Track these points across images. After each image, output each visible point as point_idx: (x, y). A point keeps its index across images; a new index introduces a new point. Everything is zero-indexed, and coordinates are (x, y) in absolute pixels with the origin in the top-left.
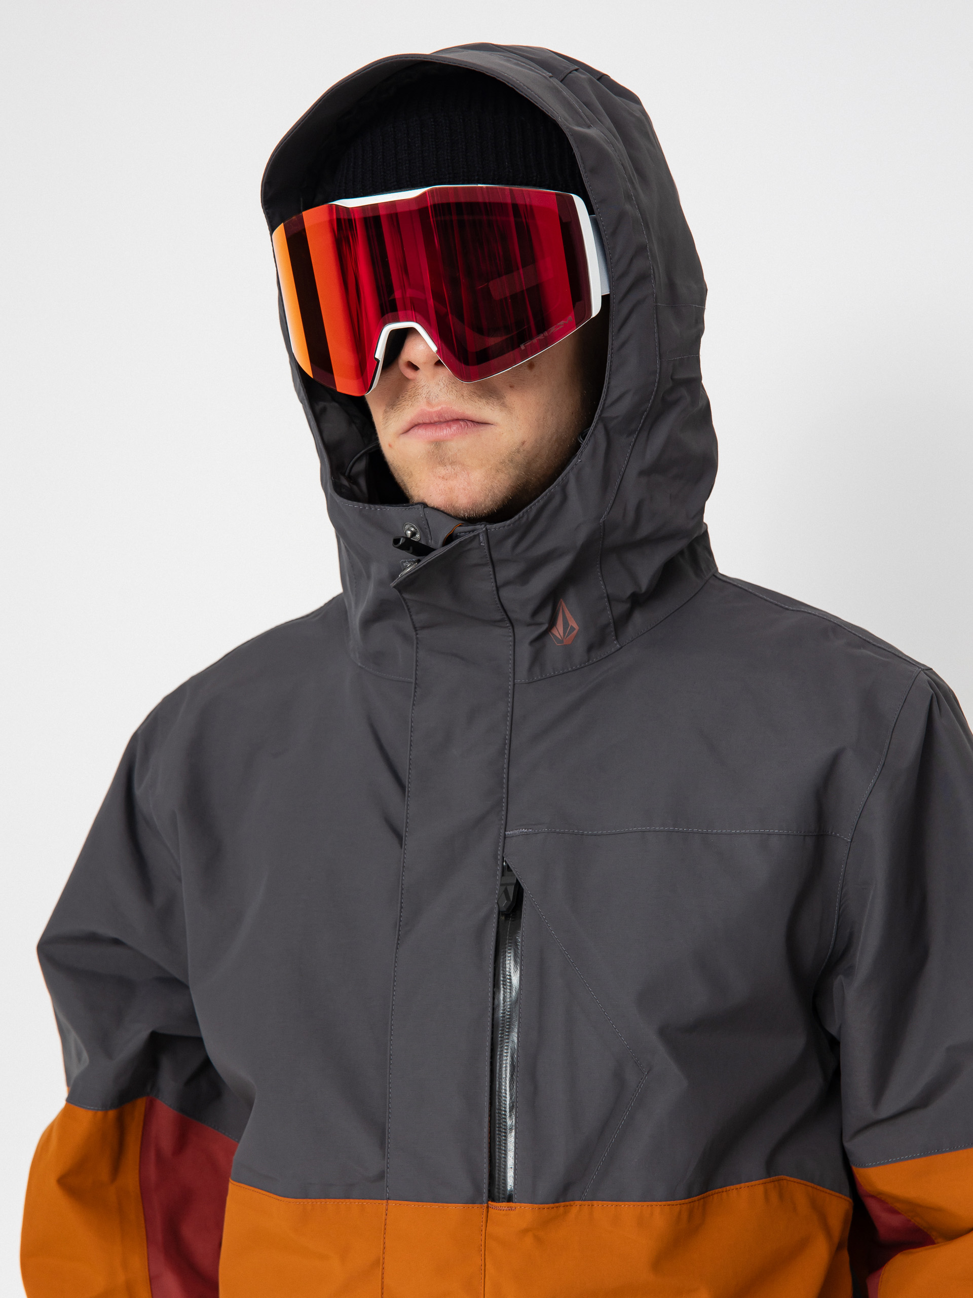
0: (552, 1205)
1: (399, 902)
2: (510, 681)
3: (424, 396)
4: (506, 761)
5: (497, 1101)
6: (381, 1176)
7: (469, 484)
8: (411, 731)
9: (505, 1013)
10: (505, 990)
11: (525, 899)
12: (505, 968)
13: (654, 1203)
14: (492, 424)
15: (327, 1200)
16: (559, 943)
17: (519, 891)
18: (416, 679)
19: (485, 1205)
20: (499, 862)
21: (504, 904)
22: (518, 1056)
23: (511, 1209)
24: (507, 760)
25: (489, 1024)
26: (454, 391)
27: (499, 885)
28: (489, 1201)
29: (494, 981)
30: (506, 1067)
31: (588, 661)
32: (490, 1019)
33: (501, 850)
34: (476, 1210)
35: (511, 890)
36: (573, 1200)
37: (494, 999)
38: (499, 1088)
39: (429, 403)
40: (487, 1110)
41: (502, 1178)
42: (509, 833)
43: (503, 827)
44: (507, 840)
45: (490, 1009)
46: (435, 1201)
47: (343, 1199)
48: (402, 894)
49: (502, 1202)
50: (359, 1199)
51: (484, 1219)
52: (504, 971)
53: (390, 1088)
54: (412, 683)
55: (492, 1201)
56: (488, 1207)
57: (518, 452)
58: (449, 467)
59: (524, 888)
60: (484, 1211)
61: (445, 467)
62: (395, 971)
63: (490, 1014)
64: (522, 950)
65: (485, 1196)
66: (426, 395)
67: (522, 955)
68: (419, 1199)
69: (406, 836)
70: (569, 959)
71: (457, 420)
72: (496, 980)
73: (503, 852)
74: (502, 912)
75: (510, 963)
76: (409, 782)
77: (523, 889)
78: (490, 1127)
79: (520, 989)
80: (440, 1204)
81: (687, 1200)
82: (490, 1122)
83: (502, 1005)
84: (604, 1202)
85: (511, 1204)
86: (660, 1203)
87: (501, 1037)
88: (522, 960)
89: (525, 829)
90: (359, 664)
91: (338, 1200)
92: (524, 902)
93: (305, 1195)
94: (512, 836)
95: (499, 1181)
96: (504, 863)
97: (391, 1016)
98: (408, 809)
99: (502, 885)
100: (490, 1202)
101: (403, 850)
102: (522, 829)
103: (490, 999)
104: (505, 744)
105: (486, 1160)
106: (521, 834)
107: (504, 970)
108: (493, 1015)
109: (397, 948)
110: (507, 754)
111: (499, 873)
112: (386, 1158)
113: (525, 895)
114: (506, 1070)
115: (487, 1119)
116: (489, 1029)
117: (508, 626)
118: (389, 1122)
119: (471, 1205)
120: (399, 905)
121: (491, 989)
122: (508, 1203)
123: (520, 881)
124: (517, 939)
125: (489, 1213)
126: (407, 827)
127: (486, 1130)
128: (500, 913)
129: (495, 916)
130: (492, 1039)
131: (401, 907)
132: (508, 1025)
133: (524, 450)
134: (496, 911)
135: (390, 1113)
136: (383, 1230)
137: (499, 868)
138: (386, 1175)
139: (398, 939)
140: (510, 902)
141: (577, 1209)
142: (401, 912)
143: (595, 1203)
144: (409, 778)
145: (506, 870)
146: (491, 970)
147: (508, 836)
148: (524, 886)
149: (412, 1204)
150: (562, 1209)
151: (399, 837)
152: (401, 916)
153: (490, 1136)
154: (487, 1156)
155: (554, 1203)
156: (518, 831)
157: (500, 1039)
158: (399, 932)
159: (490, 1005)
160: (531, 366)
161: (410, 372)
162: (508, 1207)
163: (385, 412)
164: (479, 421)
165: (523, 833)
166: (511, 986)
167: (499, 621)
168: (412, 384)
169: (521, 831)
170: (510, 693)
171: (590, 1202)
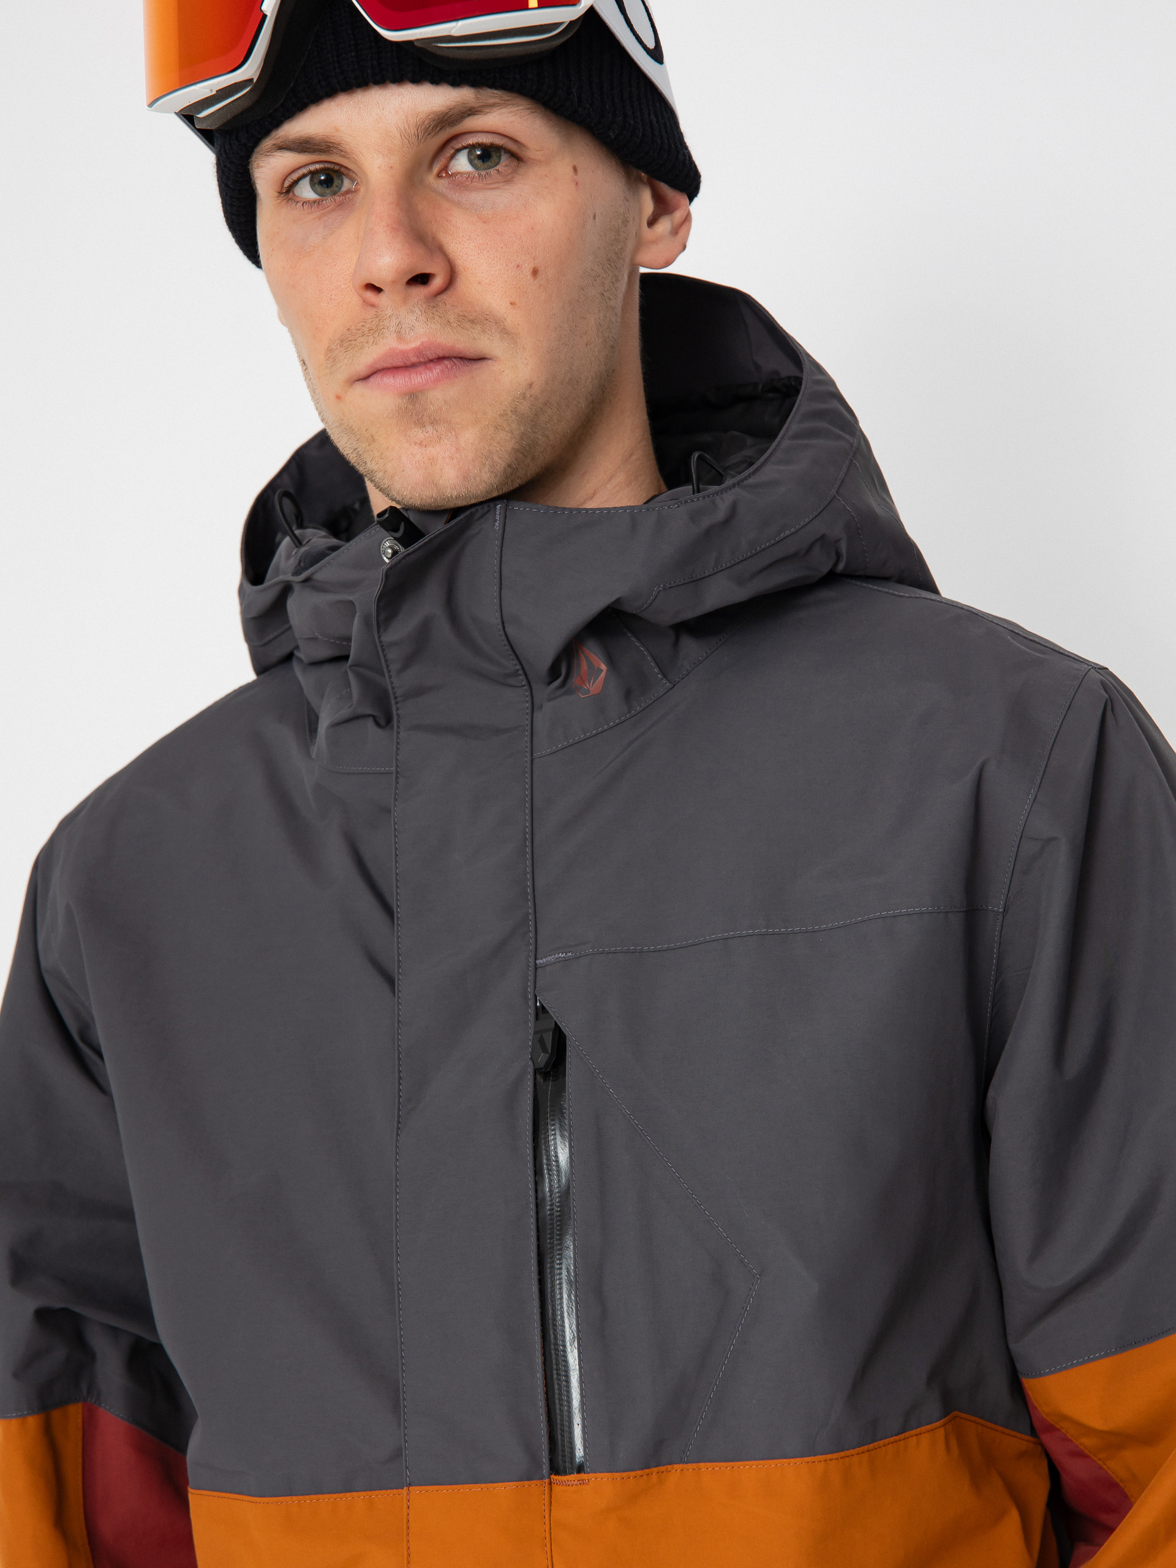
0: (640, 1472)
1: (396, 1071)
2: (527, 755)
3: (392, 329)
4: (529, 863)
5: (551, 1332)
6: (397, 1454)
7: (458, 450)
8: (396, 836)
9: (553, 1209)
10: (551, 1178)
11: (568, 1049)
12: (549, 1146)
13: (785, 1460)
14: (490, 359)
15: (321, 1496)
16: (621, 1104)
17: (560, 1039)
18: (397, 766)
19: (547, 1481)
20: (531, 1003)
21: (542, 1058)
22: (575, 1267)
23: (582, 1482)
24: (531, 861)
25: (533, 1227)
26: (437, 318)
27: (532, 1033)
28: (551, 1474)
29: (535, 1166)
30: (560, 1284)
31: (629, 712)
32: (533, 1220)
33: (532, 987)
34: (535, 1488)
35: (549, 1038)
36: (670, 1464)
37: (536, 1191)
38: (553, 1314)
39: (400, 337)
40: (538, 1346)
41: (566, 1439)
42: (542, 961)
43: (532, 954)
44: (539, 971)
45: (532, 1206)
46: (476, 1481)
47: (341, 1493)
48: (399, 1059)
49: (570, 1474)
50: (365, 1491)
51: (547, 1502)
52: (548, 1151)
53: (401, 1329)
54: (392, 773)
55: (555, 1475)
56: (550, 1483)
57: (524, 398)
58: (429, 428)
59: (566, 1033)
60: (546, 1489)
61: (424, 429)
62: (397, 1166)
63: (533, 1213)
64: (570, 1120)
65: (546, 1469)
66: (395, 328)
67: (570, 1126)
68: (453, 1480)
69: (399, 980)
70: (637, 1125)
71: (440, 359)
72: (537, 1165)
73: (535, 988)
74: (538, 1069)
75: (555, 1139)
76: (398, 906)
77: (565, 1036)
78: (545, 1370)
79: (572, 1173)
80: (483, 1485)
82: (545, 1363)
83: (548, 1199)
85: (583, 1476)
87: (550, 1243)
88: (570, 1133)
89: (562, 953)
91: (335, 1496)
92: (568, 1053)
93: (289, 1490)
94: (545, 966)
95: (563, 1446)
96: (538, 1004)
97: (396, 1229)
98: (399, 943)
99: (535, 1033)
100: (553, 1476)
101: (396, 999)
102: (558, 954)
103: (532, 1193)
104: (526, 839)
105: (543, 1418)
106: (557, 960)
107: (548, 1149)
108: (537, 1213)
109: (398, 1135)
110: (530, 853)
111: (532, 1018)
112: (402, 1427)
113: (568, 1043)
114: (561, 1288)
115: (539, 1360)
116: (533, 1233)
118: (403, 1377)
119: (526, 1482)
120: (397, 1075)
121: (531, 1179)
122: (579, 1475)
123: (560, 1026)
124: (562, 1105)
125: (553, 1492)
126: (399, 967)
127: (539, 1375)
128: (536, 1071)
129: (530, 1076)
130: (539, 1247)
131: (400, 1078)
132: (558, 1226)
133: (531, 396)
134: (531, 1070)
135: (403, 1364)
136: (405, 1530)
137: (532, 1011)
138: (404, 1453)
139: (399, 1122)
140: (547, 1055)
141: (677, 1476)
142: (400, 1084)
143: (702, 1465)
144: (398, 900)
145: (541, 1012)
146: (529, 1151)
147: (540, 965)
148: (566, 1031)
149: (444, 1489)
150: (654, 1477)
151: (390, 981)
152: (400, 1090)
153: (546, 1383)
154: (544, 1411)
155: (642, 1470)
156: (552, 957)
157: (549, 1246)
158: (398, 1113)
159: (532, 1200)
160: (535, 272)
161: (370, 295)
162: (578, 1481)
163: (329, 350)
164: (471, 355)
165: (561, 959)
166: (559, 1171)
167: (509, 675)
168: (372, 311)
169: (557, 956)
170: (528, 770)
171: (695, 1465)
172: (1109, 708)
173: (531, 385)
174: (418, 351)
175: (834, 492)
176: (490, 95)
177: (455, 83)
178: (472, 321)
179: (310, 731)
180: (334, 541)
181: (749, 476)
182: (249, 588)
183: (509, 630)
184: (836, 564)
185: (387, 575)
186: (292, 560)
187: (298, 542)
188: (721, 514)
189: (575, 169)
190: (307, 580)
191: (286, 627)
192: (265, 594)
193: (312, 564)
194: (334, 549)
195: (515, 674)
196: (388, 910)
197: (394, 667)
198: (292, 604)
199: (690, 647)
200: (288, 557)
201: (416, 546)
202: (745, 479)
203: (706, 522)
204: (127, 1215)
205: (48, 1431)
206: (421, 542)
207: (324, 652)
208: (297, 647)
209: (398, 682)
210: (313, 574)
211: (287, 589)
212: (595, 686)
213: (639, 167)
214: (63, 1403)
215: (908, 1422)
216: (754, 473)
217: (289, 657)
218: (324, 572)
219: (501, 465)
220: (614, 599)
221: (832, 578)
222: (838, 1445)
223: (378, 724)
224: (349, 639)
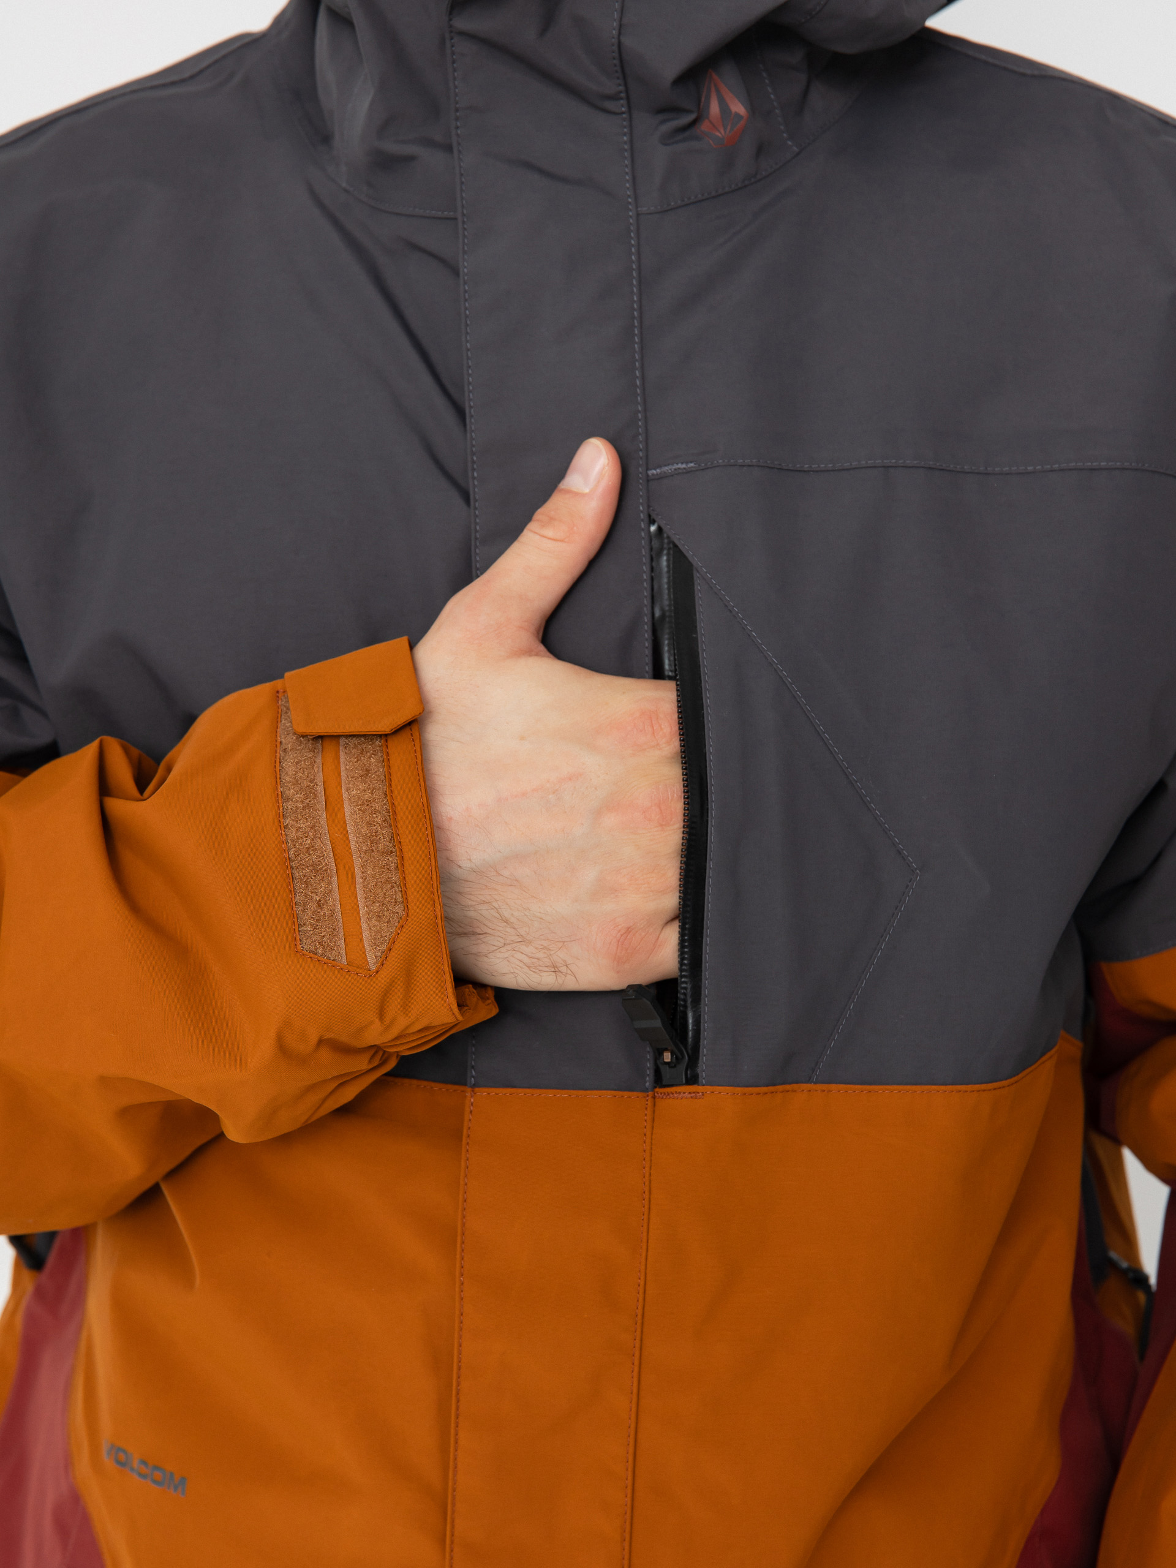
0: (765, 1089)
2: (631, 210)
11: (696, 580)
13: (934, 1087)
16: (766, 651)
18: (462, 211)
19: (651, 1091)
20: (643, 525)
23: (694, 1095)
28: (655, 1087)
36: (796, 1083)
42: (654, 472)
44: (653, 483)
49: (680, 1084)
51: (649, 1118)
54: (455, 219)
55: (662, 1084)
56: (654, 1097)
59: (693, 563)
60: (649, 1102)
64: (704, 667)
65: (649, 1081)
73: (647, 503)
77: (691, 565)
81: (990, 1084)
84: (849, 1086)
85: (696, 1087)
86: (943, 1087)
89: (682, 461)
90: (344, 185)
92: (697, 588)
94: (660, 478)
96: (653, 526)
100: (659, 1086)
102: (677, 464)
104: (633, 318)
106: (676, 472)
111: (645, 546)
113: (697, 574)
117: (623, 113)
119: (625, 1091)
122: (691, 1086)
125: (657, 1106)
141: (804, 1096)
143: (833, 1087)
147: (654, 476)
148: (695, 560)
149: (521, 1092)
150: (778, 1097)
155: (767, 1086)
156: (670, 467)
162: (690, 1093)
165: (680, 471)
169: (676, 466)
171: (825, 1087)
195: (614, 97)
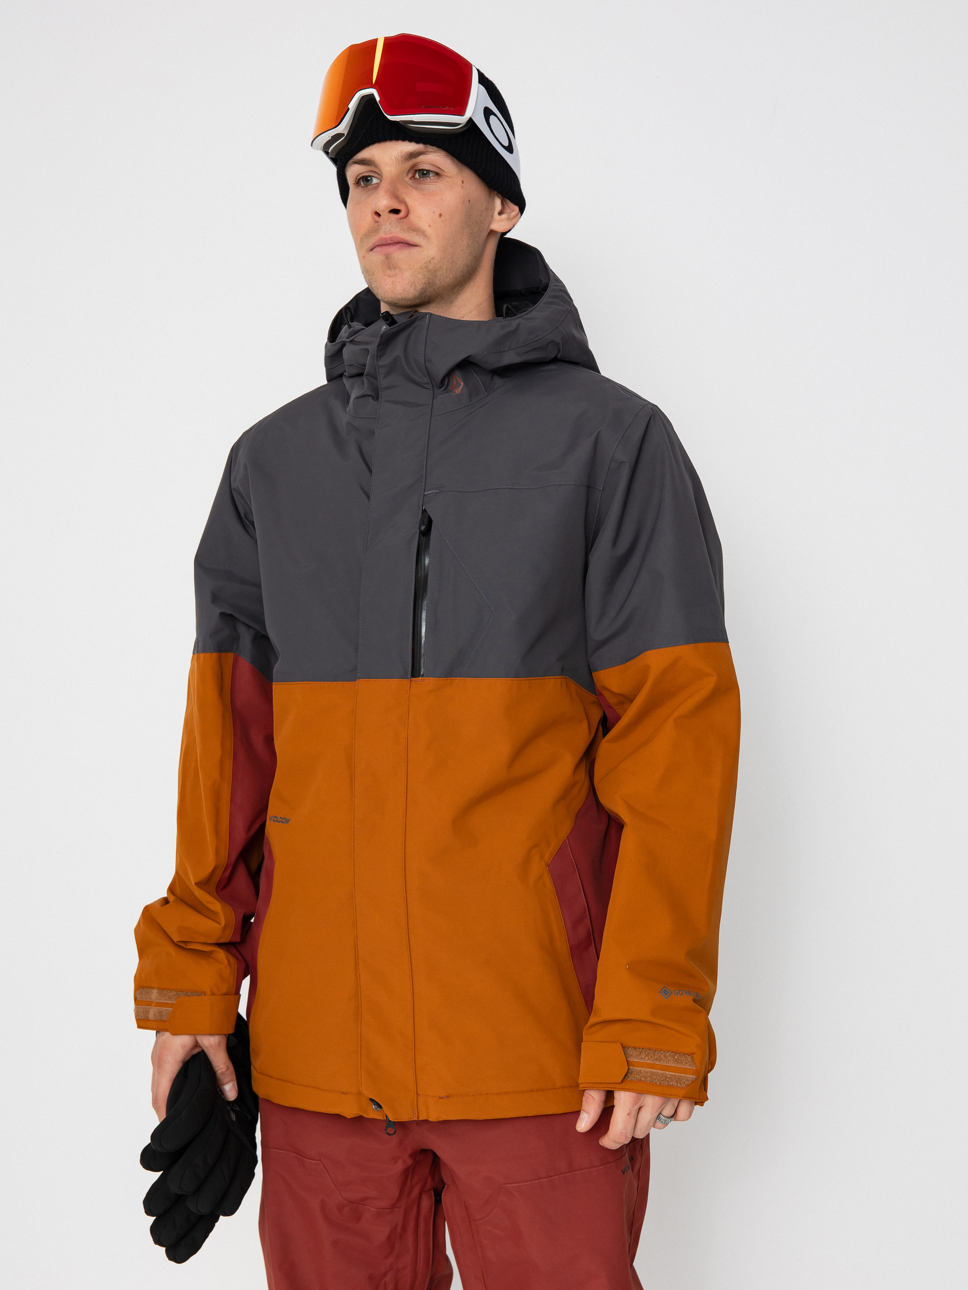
0: (444, 679)
1: (368, 530)
3: (383, 230)
5: (416, 627)
6: (355, 669)
7: (402, 279)
8: (376, 442)
10: (422, 571)
11: (433, 525)
14: (418, 246)
16: (450, 547)
17: (430, 523)
18: (379, 415)
19: (410, 679)
20: (421, 508)
21: (423, 528)
23: (423, 681)
24: (426, 455)
25: (413, 589)
26: (400, 227)
27: (420, 519)
31: (470, 403)
32: (413, 586)
33: (422, 502)
34: (405, 682)
35: (426, 521)
36: (455, 677)
37: (416, 576)
38: (417, 620)
39: (387, 233)
40: (411, 632)
41: (418, 665)
43: (423, 490)
44: (425, 496)
45: (414, 581)
47: (334, 681)
48: (368, 526)
49: (419, 677)
50: (342, 681)
51: (409, 685)
52: (421, 561)
53: (361, 623)
54: (377, 418)
57: (430, 263)
58: (393, 270)
60: (409, 681)
61: (391, 270)
65: (409, 676)
67: (431, 552)
68: (375, 677)
69: (372, 496)
70: (456, 554)
71: (398, 243)
72: (417, 566)
75: (424, 557)
76: (373, 468)
77: (432, 521)
78: (413, 646)
80: (386, 679)
82: (413, 638)
83: (420, 579)
84: (472, 678)
89: (435, 490)
91: (331, 682)
92: (433, 527)
94: (428, 495)
95: (417, 669)
96: (423, 508)
98: (373, 482)
100: (412, 678)
101: (370, 503)
102: (433, 491)
103: (414, 576)
104: (425, 447)
105: (410, 657)
106: (432, 493)
108: (415, 584)
109: (366, 553)
110: (426, 452)
111: (421, 513)
112: (358, 659)
113: (433, 523)
115: (411, 637)
116: (413, 591)
117: (431, 388)
118: (360, 642)
119: (402, 679)
121: (414, 571)
122: (422, 678)
123: (431, 517)
124: (428, 546)
125: (412, 683)
126: (372, 491)
127: (411, 642)
128: (420, 533)
129: (418, 535)
130: (415, 596)
131: (368, 532)
133: (433, 262)
134: (418, 532)
135: (360, 636)
136: (356, 694)
137: (421, 511)
138: (357, 667)
139: (366, 549)
140: (425, 527)
141: (457, 681)
142: (368, 534)
143: (467, 678)
144: (374, 466)
145: (424, 511)
146: (415, 560)
147: (426, 494)
148: (433, 518)
149: (372, 680)
150: (450, 681)
151: (368, 497)
152: (368, 537)
154: (411, 655)
156: (431, 491)
157: (418, 596)
158: (367, 545)
159: (414, 579)
160: (440, 215)
161: (376, 217)
162: (421, 680)
163: (362, 238)
164: (411, 243)
166: (424, 569)
167: (426, 383)
168: (377, 224)
170: (429, 420)
171: (464, 678)
172: (652, 417)
173: (433, 258)
174: (391, 239)
175: (558, 324)
176: (430, 148)
177: (417, 142)
178: (413, 230)
179: (347, 403)
180: (364, 327)
181: (525, 314)
182: (329, 343)
183: (426, 365)
184: (557, 354)
185: (382, 336)
186: (347, 333)
187: (350, 327)
188: (512, 328)
189: (463, 182)
190: (351, 341)
191: (342, 362)
192: (335, 346)
193: (354, 334)
194: (363, 329)
195: (428, 384)
196: (370, 471)
197: (382, 376)
198: (345, 350)
199: (498, 381)
200: (346, 332)
201: (394, 326)
202: (524, 315)
203: (508, 330)
204: (259, 586)
205: (220, 659)
206: (396, 325)
207: (354, 371)
208: (345, 371)
209: (383, 382)
210: (354, 338)
211: (343, 345)
212: (458, 391)
213: (495, 189)
214: (227, 651)
215: (546, 673)
216: (527, 314)
217: (341, 375)
218: (359, 338)
219: (419, 288)
220: (467, 355)
221: (555, 360)
222: (517, 675)
223: (373, 399)
224: (365, 365)
